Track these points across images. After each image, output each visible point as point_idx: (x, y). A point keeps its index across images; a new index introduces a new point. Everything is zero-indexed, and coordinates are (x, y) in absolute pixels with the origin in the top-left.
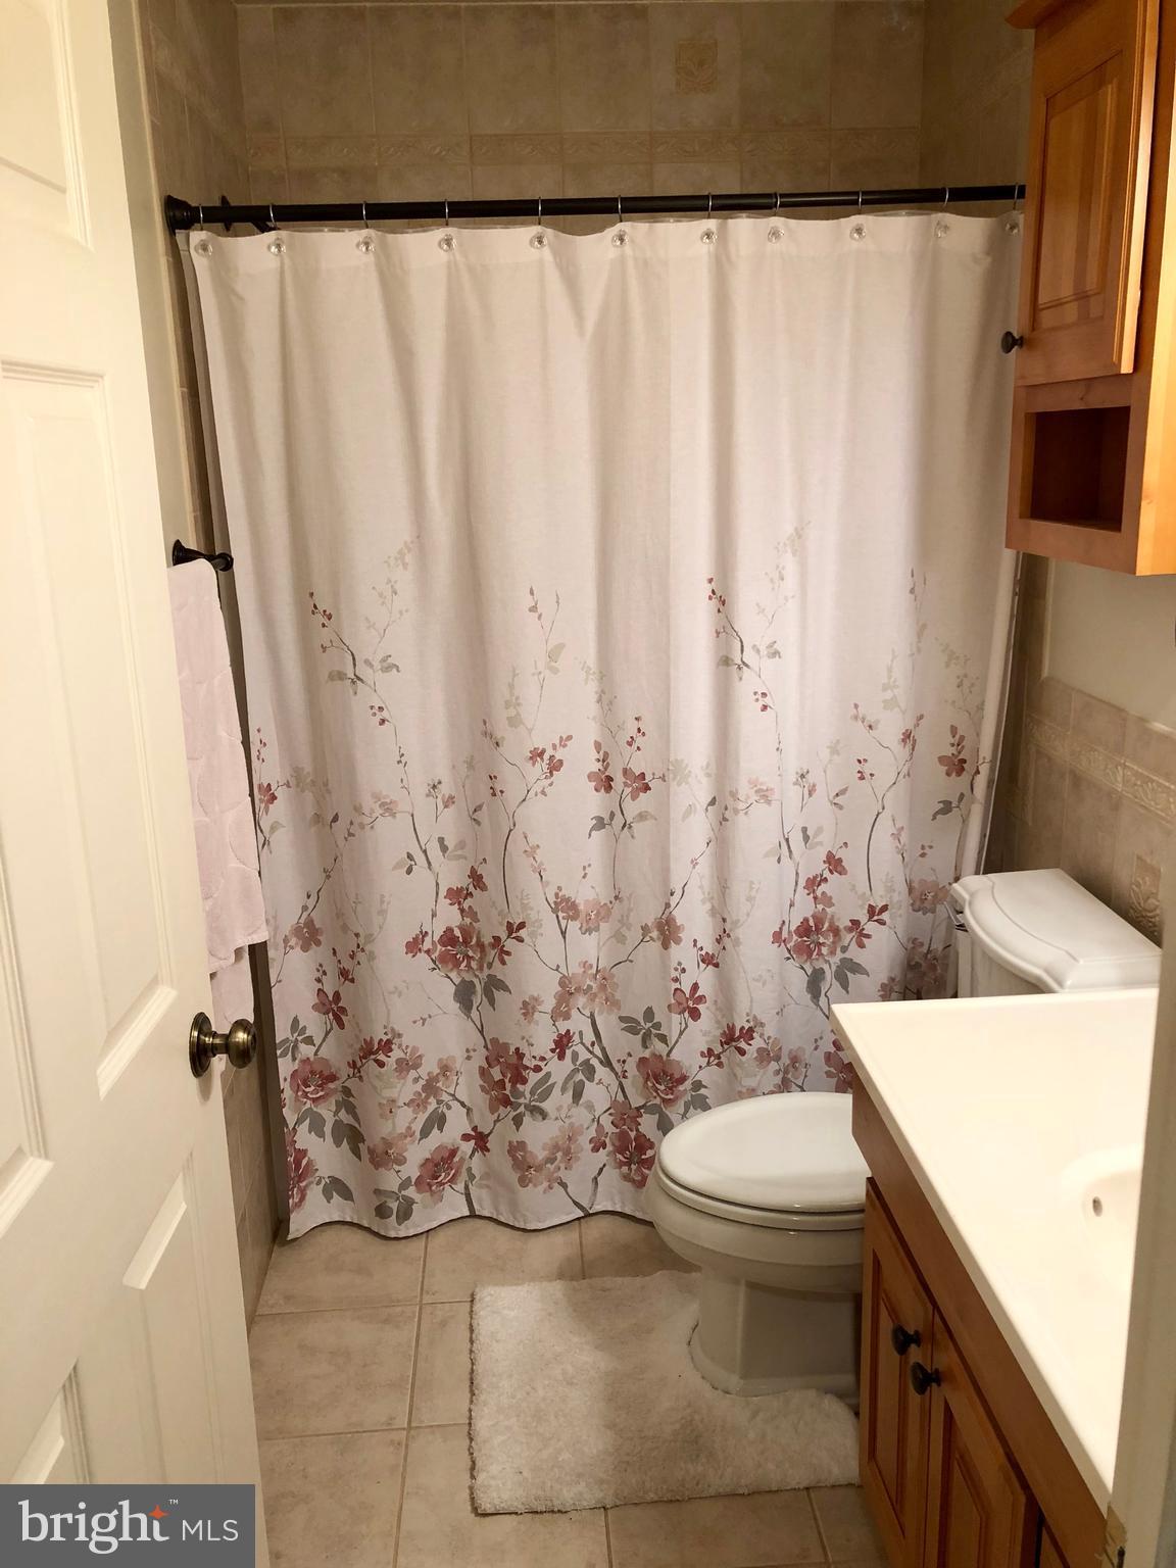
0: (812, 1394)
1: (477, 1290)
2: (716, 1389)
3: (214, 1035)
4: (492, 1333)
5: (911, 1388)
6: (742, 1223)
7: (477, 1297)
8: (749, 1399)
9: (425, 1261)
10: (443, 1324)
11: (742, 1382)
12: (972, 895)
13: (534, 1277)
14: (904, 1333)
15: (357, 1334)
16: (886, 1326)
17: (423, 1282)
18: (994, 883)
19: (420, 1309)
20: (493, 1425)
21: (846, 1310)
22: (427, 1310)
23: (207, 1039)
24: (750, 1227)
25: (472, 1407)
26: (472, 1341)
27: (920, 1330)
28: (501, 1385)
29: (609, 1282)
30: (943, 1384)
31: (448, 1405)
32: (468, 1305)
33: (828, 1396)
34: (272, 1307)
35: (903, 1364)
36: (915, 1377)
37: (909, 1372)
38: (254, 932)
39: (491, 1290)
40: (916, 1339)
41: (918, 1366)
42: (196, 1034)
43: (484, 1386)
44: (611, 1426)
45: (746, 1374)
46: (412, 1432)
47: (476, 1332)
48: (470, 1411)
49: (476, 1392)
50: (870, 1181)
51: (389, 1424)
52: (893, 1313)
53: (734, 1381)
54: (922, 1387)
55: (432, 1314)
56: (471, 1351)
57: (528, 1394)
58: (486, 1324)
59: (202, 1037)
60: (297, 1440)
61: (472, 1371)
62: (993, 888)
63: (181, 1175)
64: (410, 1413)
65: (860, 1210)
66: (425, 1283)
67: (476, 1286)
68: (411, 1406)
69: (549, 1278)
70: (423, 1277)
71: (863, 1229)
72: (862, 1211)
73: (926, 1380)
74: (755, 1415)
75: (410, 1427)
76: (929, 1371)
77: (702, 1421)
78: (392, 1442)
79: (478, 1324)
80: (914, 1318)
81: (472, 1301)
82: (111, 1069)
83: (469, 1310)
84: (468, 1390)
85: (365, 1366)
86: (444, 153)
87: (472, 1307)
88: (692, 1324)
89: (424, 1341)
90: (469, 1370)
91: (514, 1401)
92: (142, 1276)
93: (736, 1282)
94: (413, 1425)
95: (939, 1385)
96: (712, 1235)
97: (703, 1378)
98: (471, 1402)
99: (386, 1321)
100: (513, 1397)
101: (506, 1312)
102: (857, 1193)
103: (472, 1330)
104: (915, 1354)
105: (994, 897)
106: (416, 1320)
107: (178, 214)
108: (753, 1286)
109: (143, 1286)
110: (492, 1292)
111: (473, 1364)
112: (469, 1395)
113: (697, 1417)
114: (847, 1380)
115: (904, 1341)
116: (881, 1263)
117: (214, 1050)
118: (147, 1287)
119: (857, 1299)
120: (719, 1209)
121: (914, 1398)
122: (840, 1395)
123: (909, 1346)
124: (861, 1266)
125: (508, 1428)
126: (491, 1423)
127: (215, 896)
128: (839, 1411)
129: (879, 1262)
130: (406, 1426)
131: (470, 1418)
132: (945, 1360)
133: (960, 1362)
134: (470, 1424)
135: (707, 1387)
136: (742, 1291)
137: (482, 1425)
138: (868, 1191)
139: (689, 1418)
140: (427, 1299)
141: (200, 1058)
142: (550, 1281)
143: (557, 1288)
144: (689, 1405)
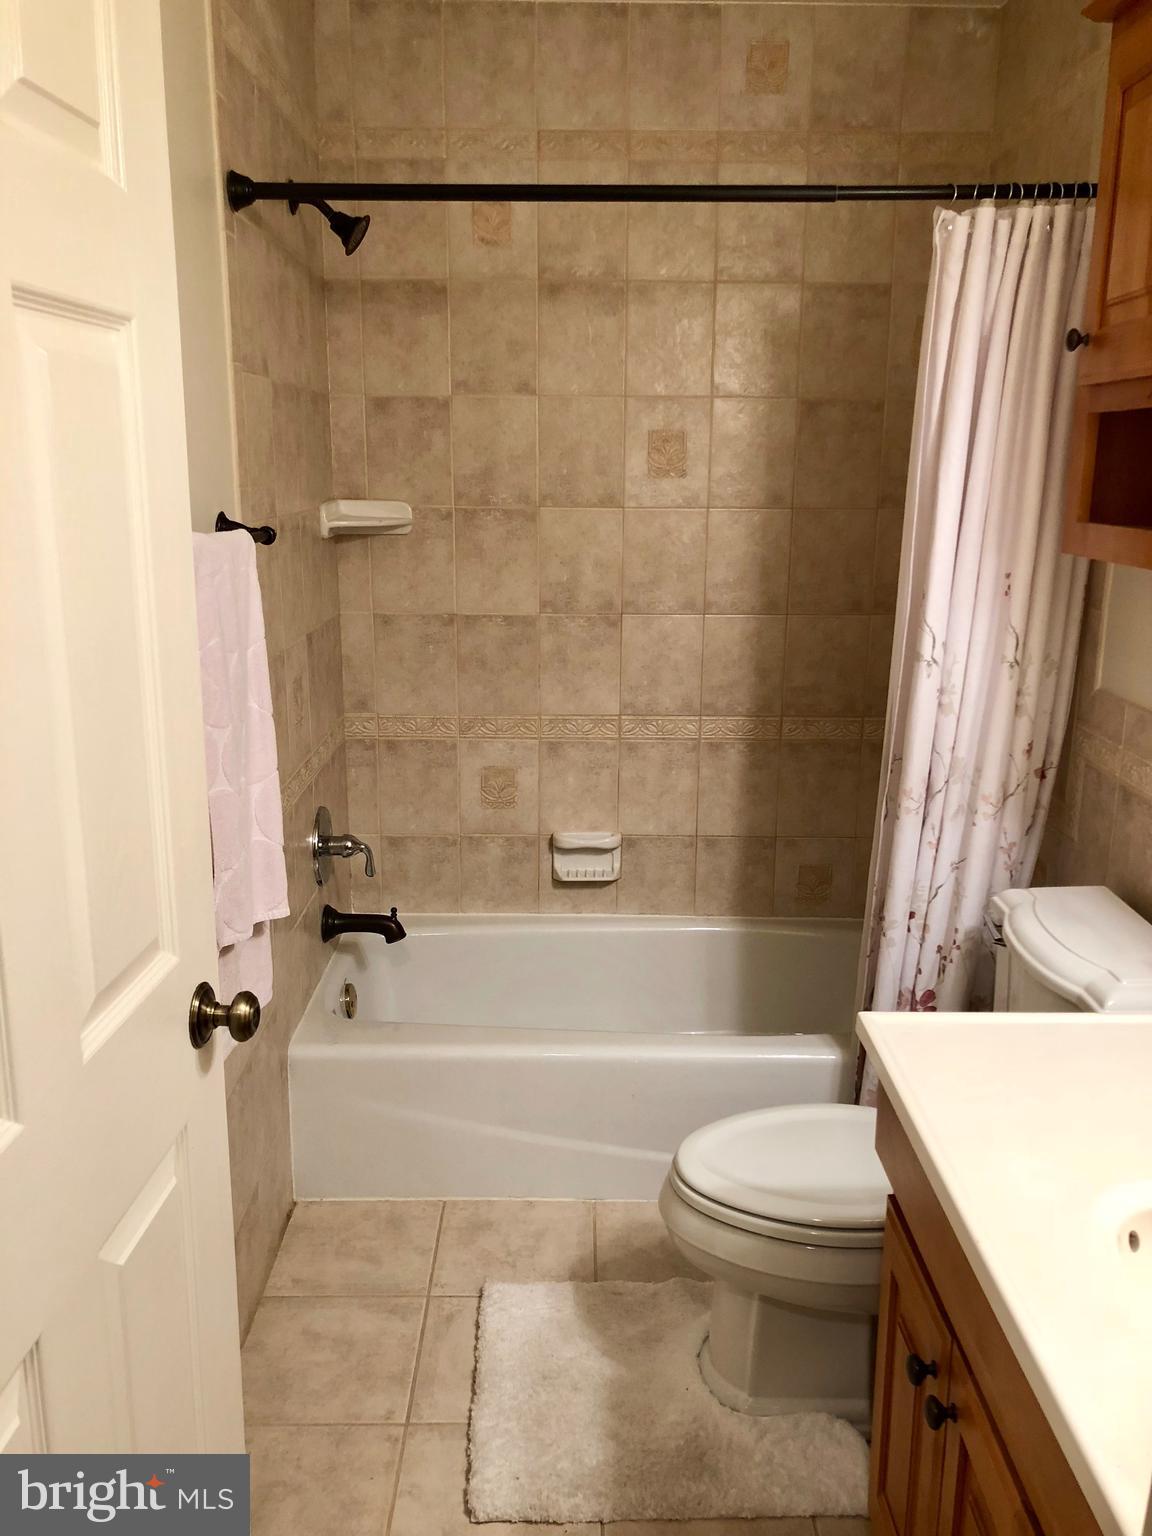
0: (823, 1417)
1: (486, 1285)
2: (725, 1406)
3: (217, 1006)
4: (498, 1331)
5: (925, 1421)
6: (760, 1235)
7: (486, 1293)
8: (759, 1418)
9: (436, 1252)
10: (450, 1319)
11: (751, 1400)
12: (1012, 909)
13: (544, 1277)
14: (920, 1363)
15: (364, 1323)
16: (902, 1353)
17: (432, 1275)
18: (1035, 898)
19: (428, 1301)
20: (492, 1427)
21: (862, 1332)
22: (433, 1304)
23: (208, 1010)
24: (767, 1240)
25: (473, 1407)
26: (477, 1338)
27: (937, 1360)
28: (502, 1385)
29: (620, 1284)
30: (959, 1420)
31: (447, 1403)
32: (476, 1301)
33: (842, 1421)
34: (279, 1289)
35: (918, 1395)
36: (929, 1410)
37: (924, 1406)
38: (276, 907)
39: (500, 1286)
40: (933, 1370)
41: (933, 1399)
42: (197, 1003)
43: (486, 1385)
44: (614, 1436)
45: (755, 1392)
46: (410, 1428)
47: (482, 1328)
48: (470, 1410)
49: (478, 1391)
50: (892, 1198)
51: (388, 1418)
52: (910, 1340)
53: (743, 1397)
54: (937, 1422)
55: (439, 1307)
56: (476, 1348)
57: (531, 1396)
58: (492, 1320)
59: (204, 1007)
60: (294, 1429)
61: (475, 1369)
62: (1034, 903)
63: (173, 1148)
64: (410, 1407)
65: (880, 1229)
66: (435, 1276)
67: (485, 1282)
68: (411, 1401)
69: (559, 1279)
70: (433, 1269)
71: (881, 1248)
72: (881, 1229)
73: (942, 1414)
74: (761, 1436)
75: (407, 1424)
76: (945, 1405)
77: (707, 1438)
78: (389, 1438)
79: (485, 1321)
80: (932, 1346)
81: (480, 1297)
82: (97, 1034)
83: (477, 1305)
84: (470, 1388)
85: (368, 1356)
86: (512, 147)
87: (480, 1303)
88: (702, 1336)
89: (428, 1335)
90: (472, 1368)
91: (516, 1403)
92: (121, 1251)
93: (749, 1294)
94: (413, 1420)
95: (955, 1421)
96: (727, 1245)
97: (711, 1392)
98: (472, 1401)
99: (392, 1311)
100: (515, 1398)
101: (514, 1310)
102: (878, 1211)
103: (478, 1327)
104: (931, 1386)
105: (1034, 911)
106: (423, 1312)
107: (239, 189)
108: (766, 1300)
109: (121, 1261)
110: (501, 1288)
111: (476, 1362)
112: (470, 1394)
113: (702, 1433)
114: (860, 1405)
115: (920, 1371)
116: (899, 1284)
117: (215, 1021)
118: (126, 1263)
119: (874, 1321)
120: (738, 1220)
121: (928, 1433)
122: (853, 1421)
123: (925, 1377)
124: (878, 1287)
125: (507, 1431)
126: (491, 1424)
127: (235, 867)
128: (850, 1437)
129: (897, 1285)
130: (404, 1421)
131: (470, 1418)
132: (962, 1394)
133: (978, 1400)
134: (469, 1425)
135: (715, 1403)
136: (755, 1305)
137: (481, 1425)
138: (888, 1209)
139: (693, 1434)
140: (436, 1292)
141: (200, 1029)
142: (558, 1282)
143: (567, 1288)
144: (695, 1420)
